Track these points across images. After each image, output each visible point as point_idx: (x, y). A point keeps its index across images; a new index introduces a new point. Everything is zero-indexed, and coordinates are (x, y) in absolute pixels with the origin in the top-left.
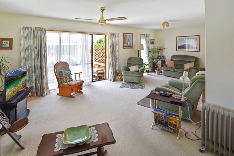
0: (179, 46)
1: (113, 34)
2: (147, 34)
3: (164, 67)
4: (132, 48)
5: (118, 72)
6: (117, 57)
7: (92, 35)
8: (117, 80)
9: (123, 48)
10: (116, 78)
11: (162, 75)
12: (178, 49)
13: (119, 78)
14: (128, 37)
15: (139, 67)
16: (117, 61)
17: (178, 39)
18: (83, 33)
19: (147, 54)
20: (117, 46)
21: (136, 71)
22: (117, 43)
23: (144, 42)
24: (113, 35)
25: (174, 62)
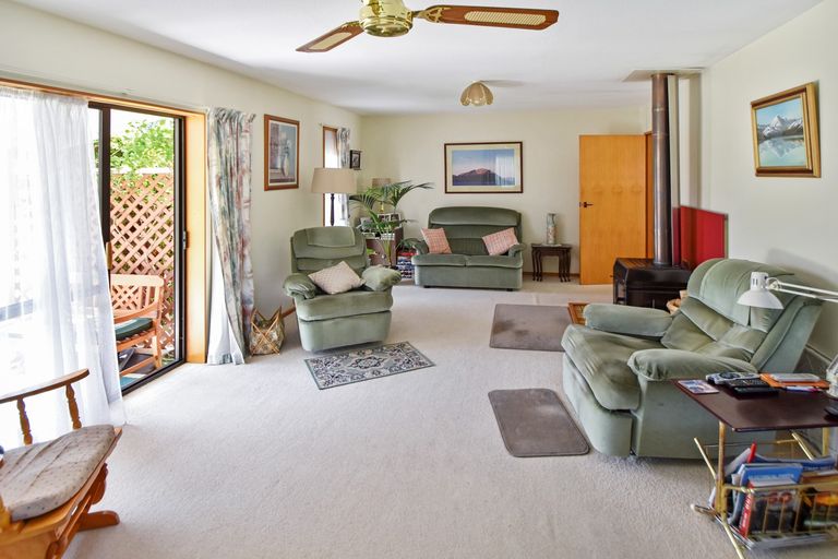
0: (454, 177)
1: (231, 118)
2: (343, 129)
3: (418, 253)
4: (296, 187)
5: (251, 306)
6: (247, 233)
7: (105, 110)
8: (260, 350)
9: (267, 188)
10: (254, 342)
11: (413, 283)
12: (451, 188)
13: (275, 337)
14: (283, 136)
15: (357, 267)
16: (246, 252)
17: (453, 152)
18: (48, 90)
19: (343, 210)
20: (246, 180)
21: (353, 290)
22: (245, 166)
23: (333, 160)
24: (226, 120)
25: (446, 233)
